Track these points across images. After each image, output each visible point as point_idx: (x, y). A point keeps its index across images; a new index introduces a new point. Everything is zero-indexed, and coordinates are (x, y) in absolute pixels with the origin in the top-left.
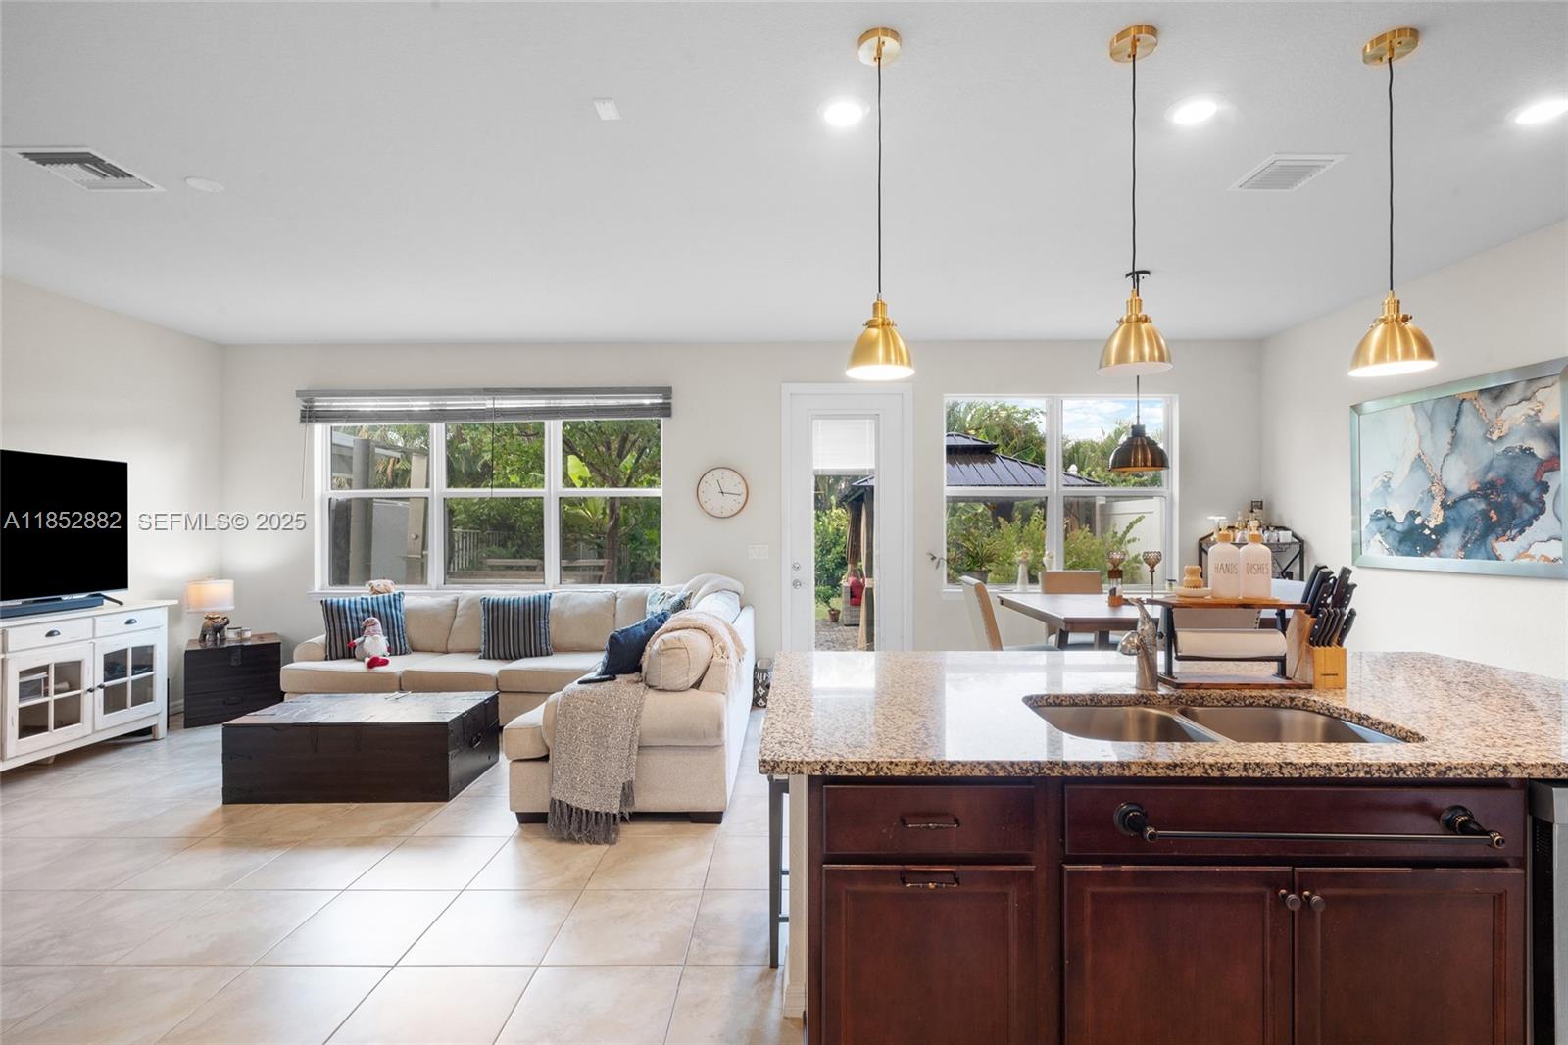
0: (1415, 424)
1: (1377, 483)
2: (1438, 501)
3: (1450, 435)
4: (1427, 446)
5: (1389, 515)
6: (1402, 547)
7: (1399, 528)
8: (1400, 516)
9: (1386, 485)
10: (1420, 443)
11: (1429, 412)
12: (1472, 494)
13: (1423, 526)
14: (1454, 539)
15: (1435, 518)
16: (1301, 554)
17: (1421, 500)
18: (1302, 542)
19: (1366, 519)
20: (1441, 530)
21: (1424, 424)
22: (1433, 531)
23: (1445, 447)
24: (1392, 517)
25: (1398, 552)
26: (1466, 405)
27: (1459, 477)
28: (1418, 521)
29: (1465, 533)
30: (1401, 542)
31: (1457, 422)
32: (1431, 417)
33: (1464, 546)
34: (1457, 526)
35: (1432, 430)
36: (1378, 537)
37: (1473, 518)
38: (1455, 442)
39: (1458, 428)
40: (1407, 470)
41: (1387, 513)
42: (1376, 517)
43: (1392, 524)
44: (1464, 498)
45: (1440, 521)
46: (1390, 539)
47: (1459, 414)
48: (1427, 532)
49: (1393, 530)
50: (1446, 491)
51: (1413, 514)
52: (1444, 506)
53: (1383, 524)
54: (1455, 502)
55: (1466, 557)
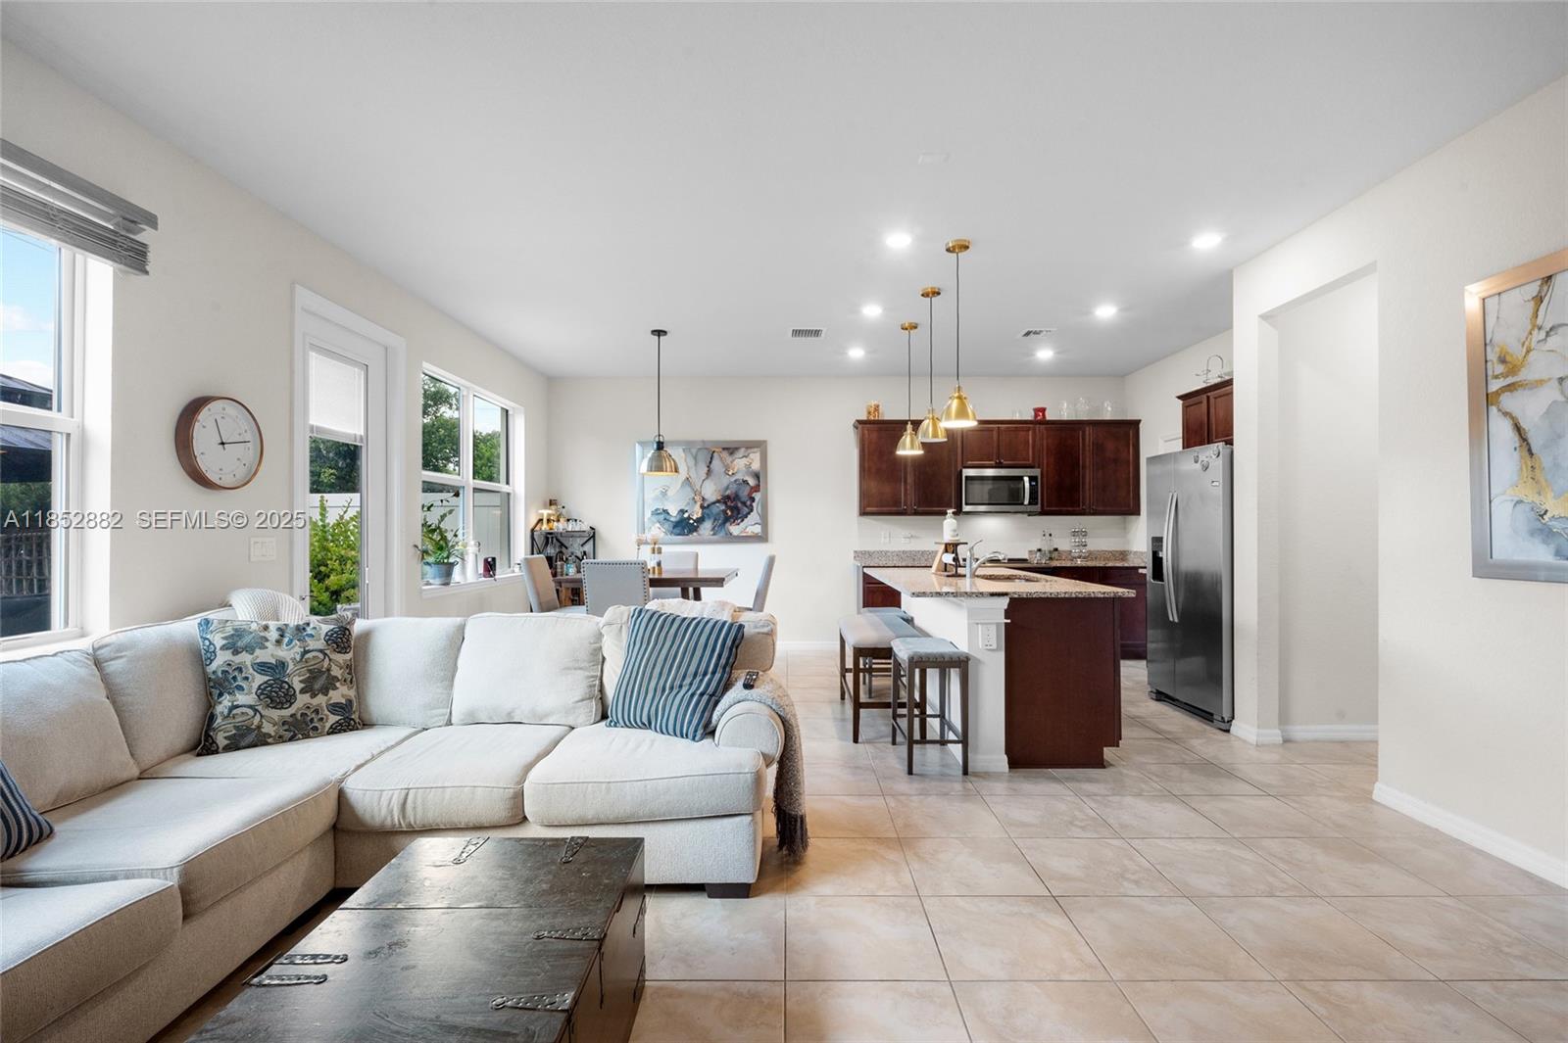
0: (686, 460)
1: (657, 492)
2: (699, 504)
3: (707, 469)
4: (693, 475)
5: (666, 512)
6: (675, 531)
7: (672, 519)
8: (674, 512)
9: (664, 494)
10: (688, 470)
11: (694, 454)
12: (718, 501)
13: (689, 518)
14: (707, 525)
15: (697, 513)
16: (594, 536)
17: (688, 504)
18: (593, 529)
19: (648, 514)
20: (700, 520)
21: (691, 462)
22: (695, 521)
23: (704, 476)
24: (668, 513)
25: (672, 533)
26: (715, 454)
27: (711, 492)
28: (686, 515)
29: (715, 520)
30: (674, 528)
31: (710, 462)
32: (695, 458)
33: (713, 529)
34: (709, 518)
35: (696, 465)
36: (658, 525)
37: (718, 514)
38: (709, 473)
39: (711, 466)
40: (679, 486)
41: (664, 511)
42: (656, 513)
43: (668, 517)
44: (714, 503)
45: (700, 515)
46: (666, 525)
47: (711, 459)
48: (691, 521)
49: (668, 520)
50: (704, 499)
51: (682, 512)
52: (702, 507)
53: (662, 517)
54: (709, 506)
55: (714, 534)
